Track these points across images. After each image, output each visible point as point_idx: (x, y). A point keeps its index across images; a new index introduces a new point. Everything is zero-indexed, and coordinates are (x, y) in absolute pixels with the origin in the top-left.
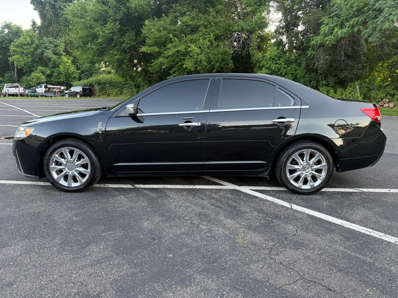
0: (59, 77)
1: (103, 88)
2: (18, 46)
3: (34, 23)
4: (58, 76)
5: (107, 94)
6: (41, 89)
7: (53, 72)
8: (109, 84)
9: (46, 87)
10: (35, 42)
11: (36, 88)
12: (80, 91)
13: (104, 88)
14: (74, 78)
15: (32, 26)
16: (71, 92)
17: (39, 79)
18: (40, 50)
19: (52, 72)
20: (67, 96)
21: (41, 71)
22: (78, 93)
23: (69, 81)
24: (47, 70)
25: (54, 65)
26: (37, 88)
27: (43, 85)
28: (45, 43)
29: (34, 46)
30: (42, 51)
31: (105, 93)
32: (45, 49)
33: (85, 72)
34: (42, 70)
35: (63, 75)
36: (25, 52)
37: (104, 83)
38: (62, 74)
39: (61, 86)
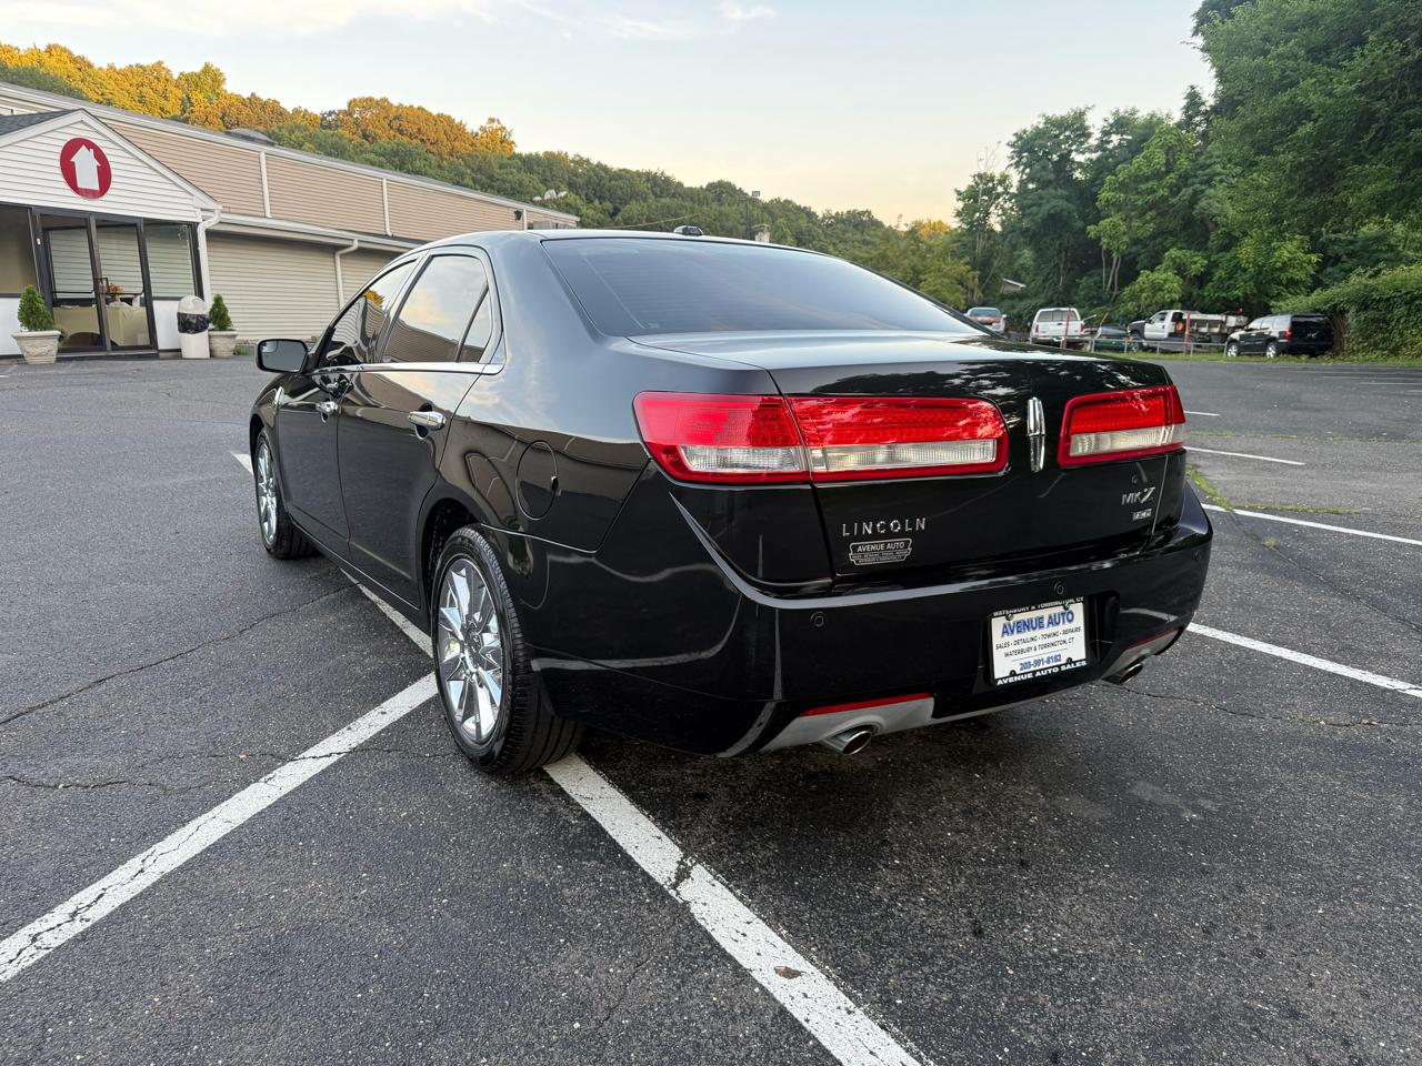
0: (1232, 282)
1: (1382, 323)
2: (1123, 187)
3: (1193, 99)
4: (1230, 279)
5: (1393, 344)
6: (1159, 325)
7: (1217, 266)
8: (1406, 303)
9: (1177, 318)
10: (1177, 166)
11: (1144, 324)
12: (1280, 333)
13: (1384, 321)
14: (1292, 283)
15: (1187, 108)
16: (1249, 336)
17: (1159, 290)
18: (1190, 190)
19: (1213, 265)
20: (1233, 351)
21: (1175, 262)
22: (1273, 339)
23: (1267, 295)
24: (1196, 259)
25: (1227, 241)
26: (1150, 322)
27: (1170, 313)
28: (1209, 166)
29: (1172, 178)
30: (1195, 192)
31: (1384, 340)
32: (1204, 187)
33: (1344, 258)
34: (1178, 260)
35: (1247, 277)
36: (1140, 203)
37: (1388, 299)
38: (1245, 270)
39: (1228, 315)
